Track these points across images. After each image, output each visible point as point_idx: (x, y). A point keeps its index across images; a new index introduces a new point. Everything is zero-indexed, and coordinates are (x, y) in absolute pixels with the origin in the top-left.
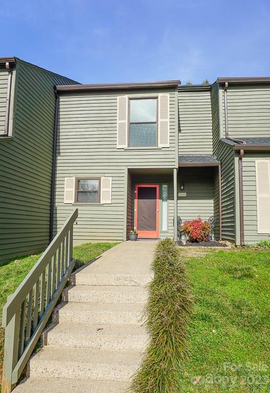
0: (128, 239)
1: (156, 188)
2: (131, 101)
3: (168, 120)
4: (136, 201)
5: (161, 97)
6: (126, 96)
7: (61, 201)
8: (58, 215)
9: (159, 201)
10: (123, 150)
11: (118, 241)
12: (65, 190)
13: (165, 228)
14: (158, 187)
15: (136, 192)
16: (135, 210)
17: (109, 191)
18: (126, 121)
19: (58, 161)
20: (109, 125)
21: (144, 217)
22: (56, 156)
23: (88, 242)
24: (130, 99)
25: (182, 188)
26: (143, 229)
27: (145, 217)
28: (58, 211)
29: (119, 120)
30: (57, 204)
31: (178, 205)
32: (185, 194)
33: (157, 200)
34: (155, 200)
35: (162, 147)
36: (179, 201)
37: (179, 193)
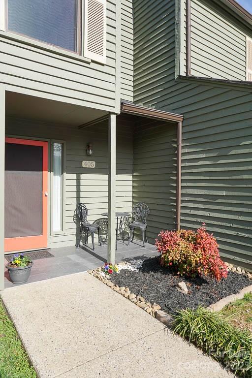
1: (42, 148)
3: (103, 2)
9: (47, 174)
14: (45, 146)
27: (19, 207)
31: (82, 183)
32: (94, 163)
33: (44, 172)
34: (41, 172)
35: (93, 61)
36: (83, 176)
37: (84, 162)
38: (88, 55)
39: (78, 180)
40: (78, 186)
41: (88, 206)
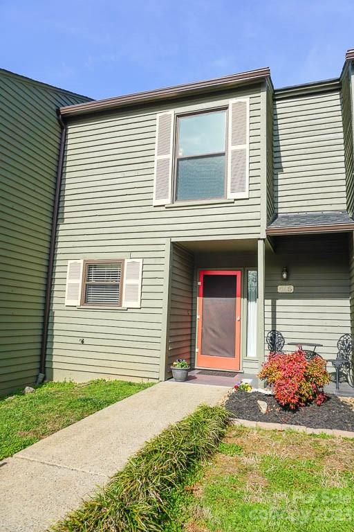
0: (169, 375)
1: (236, 276)
2: (181, 120)
3: (246, 147)
4: (199, 300)
5: (234, 104)
6: (171, 112)
7: (60, 301)
8: (56, 326)
9: (241, 302)
10: (163, 208)
11: (151, 381)
12: (68, 281)
13: (252, 353)
14: (238, 274)
15: (199, 283)
16: (198, 317)
17: (137, 285)
18: (170, 156)
19: (60, 233)
20: (141, 166)
21: (214, 331)
22: (57, 225)
23: (100, 377)
24: (179, 116)
25: (285, 276)
26: (212, 353)
27: (216, 330)
28: (56, 320)
29: (158, 155)
30: (54, 307)
31: (278, 309)
32: (292, 287)
33: (238, 299)
34: (234, 299)
35: (235, 200)
36: (279, 302)
37: (279, 287)
38: (231, 196)
39: (274, 306)
40: (274, 312)
41: (284, 335)
